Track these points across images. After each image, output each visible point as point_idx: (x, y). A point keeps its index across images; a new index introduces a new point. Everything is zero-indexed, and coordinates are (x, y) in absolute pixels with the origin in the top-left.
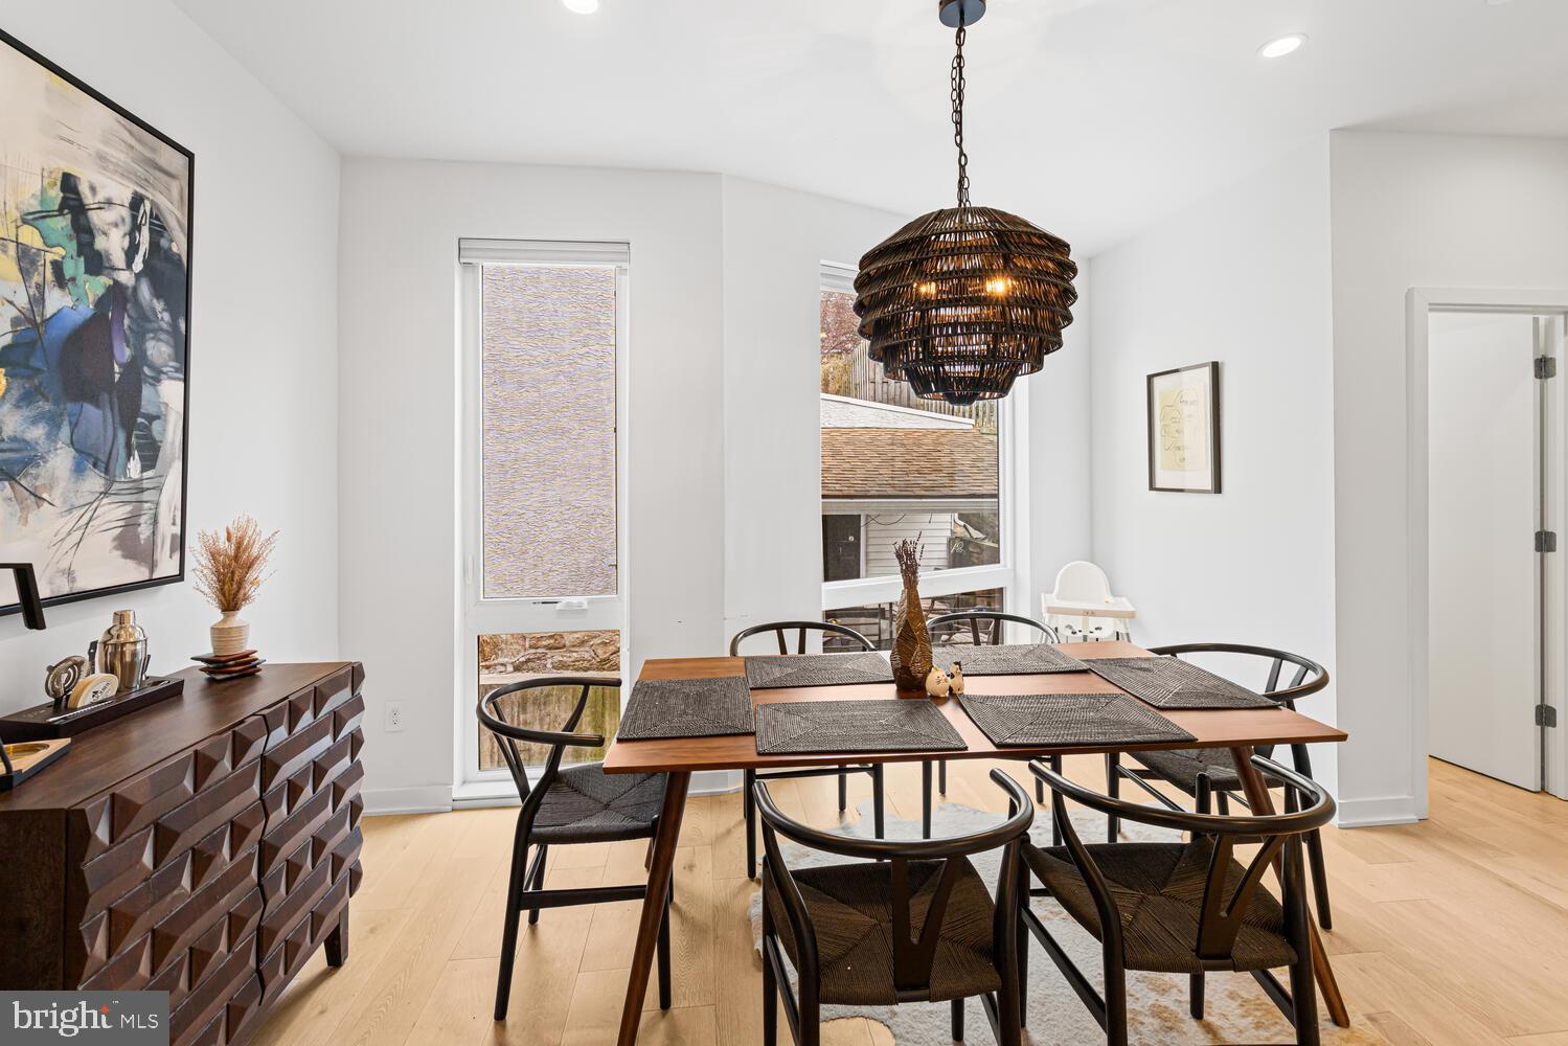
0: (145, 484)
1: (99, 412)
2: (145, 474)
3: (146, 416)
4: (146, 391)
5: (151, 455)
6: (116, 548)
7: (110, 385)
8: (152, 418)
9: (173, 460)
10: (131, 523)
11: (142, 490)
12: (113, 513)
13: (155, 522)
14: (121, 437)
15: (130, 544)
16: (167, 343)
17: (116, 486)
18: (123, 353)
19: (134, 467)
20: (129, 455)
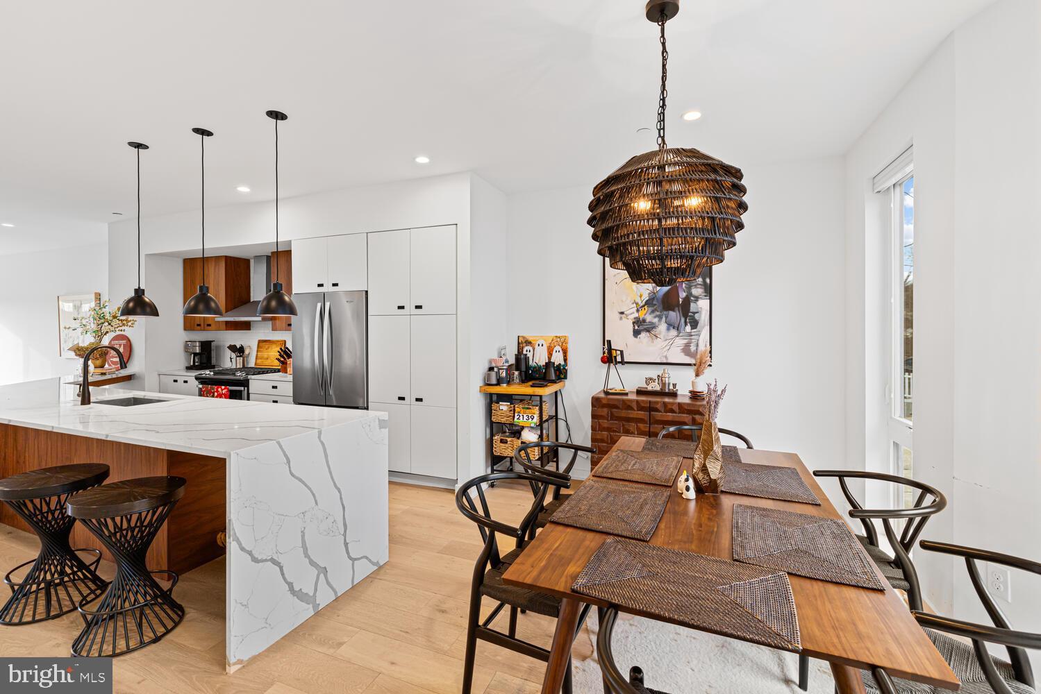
0: (693, 334)
1: (675, 313)
2: (693, 331)
3: (692, 313)
4: (692, 305)
5: (695, 324)
6: (683, 352)
7: (678, 305)
8: (694, 313)
9: (705, 325)
10: (687, 346)
11: (692, 336)
12: (681, 342)
13: (697, 345)
14: (683, 320)
15: (686, 350)
16: (701, 288)
17: (681, 334)
18: (683, 295)
19: (688, 328)
20: (686, 325)
